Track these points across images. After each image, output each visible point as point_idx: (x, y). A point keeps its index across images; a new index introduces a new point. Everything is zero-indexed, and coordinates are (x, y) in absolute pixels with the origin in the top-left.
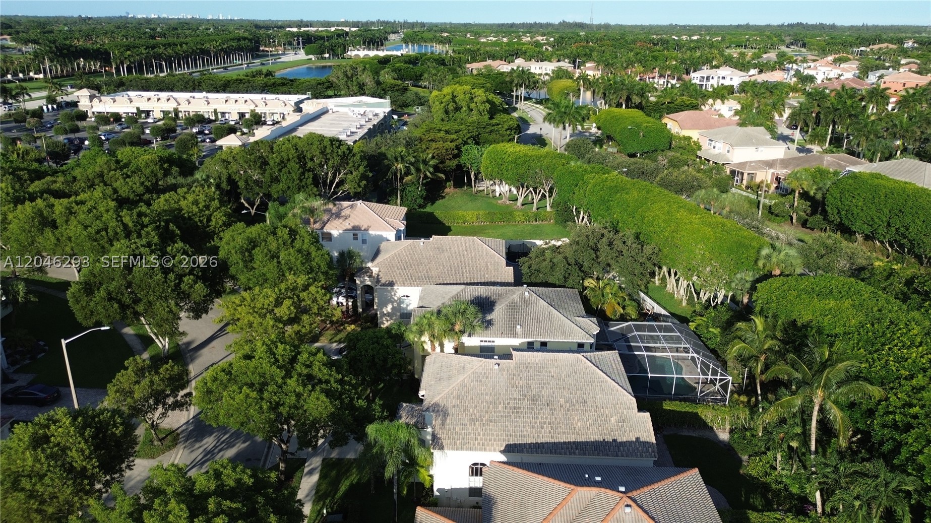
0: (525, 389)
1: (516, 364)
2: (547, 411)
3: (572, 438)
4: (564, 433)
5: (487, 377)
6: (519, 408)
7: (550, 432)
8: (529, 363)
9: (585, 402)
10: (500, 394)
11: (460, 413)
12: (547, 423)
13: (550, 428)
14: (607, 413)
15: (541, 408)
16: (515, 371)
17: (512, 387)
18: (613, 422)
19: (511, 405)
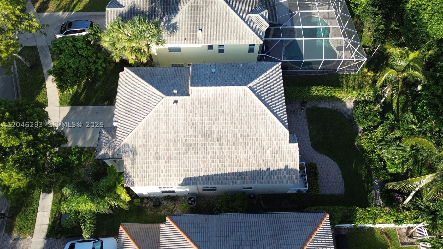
0: (199, 125)
1: (192, 100)
2: (216, 146)
3: (235, 170)
4: (229, 166)
5: (168, 115)
6: (195, 144)
7: (218, 166)
8: (203, 99)
9: (248, 136)
10: (178, 132)
11: (146, 152)
12: (216, 157)
13: (218, 161)
14: (264, 145)
15: (212, 144)
16: (191, 107)
17: (189, 124)
18: (268, 154)
19: (188, 142)
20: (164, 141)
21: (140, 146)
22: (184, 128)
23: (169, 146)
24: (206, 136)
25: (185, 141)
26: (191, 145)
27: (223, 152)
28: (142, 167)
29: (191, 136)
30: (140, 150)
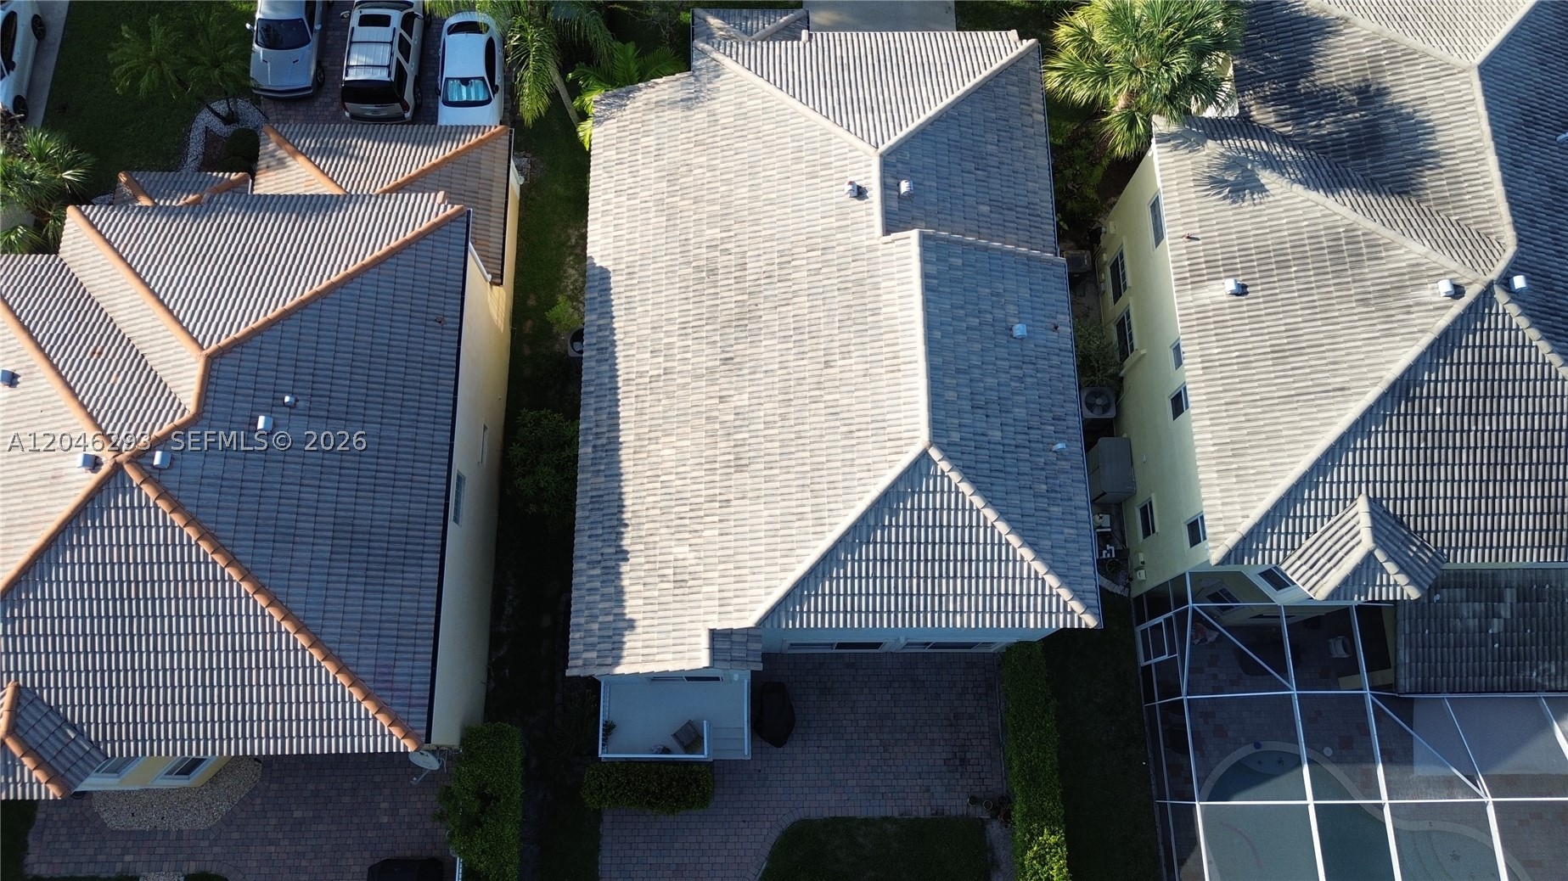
0: (778, 289)
1: (871, 248)
2: (706, 359)
4: (640, 412)
6: (714, 284)
8: (875, 286)
10: (756, 222)
11: (692, 134)
12: (669, 364)
13: (655, 372)
14: (705, 533)
15: (715, 342)
16: (842, 248)
17: (781, 254)
18: (675, 550)
19: (722, 260)
20: (727, 182)
21: (712, 114)
22: (770, 238)
23: (712, 202)
24: (743, 320)
25: (726, 252)
26: (713, 272)
27: (684, 386)
28: (647, 134)
29: (743, 267)
30: (699, 115)
